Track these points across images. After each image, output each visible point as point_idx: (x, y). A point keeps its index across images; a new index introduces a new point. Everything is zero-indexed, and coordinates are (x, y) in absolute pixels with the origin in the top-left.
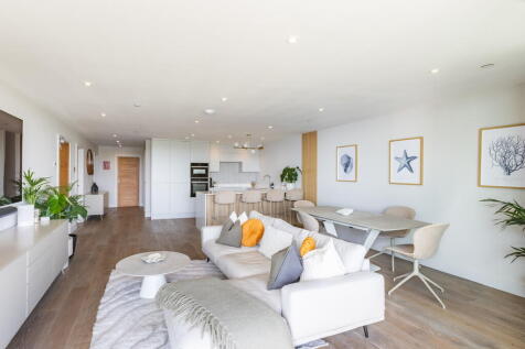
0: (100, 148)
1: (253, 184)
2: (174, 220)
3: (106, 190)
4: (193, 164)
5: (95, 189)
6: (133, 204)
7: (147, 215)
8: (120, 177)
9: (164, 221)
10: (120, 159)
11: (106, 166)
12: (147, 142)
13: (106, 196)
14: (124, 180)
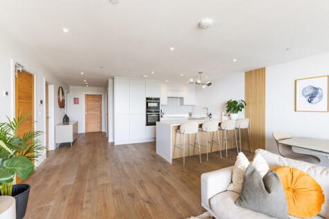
0: (71, 87)
1: (190, 115)
2: (134, 145)
3: (76, 120)
4: (147, 99)
5: (66, 120)
6: (97, 130)
7: (110, 140)
8: (87, 110)
9: (125, 146)
10: (87, 96)
11: (76, 101)
12: (110, 81)
13: (76, 126)
14: (90, 112)
